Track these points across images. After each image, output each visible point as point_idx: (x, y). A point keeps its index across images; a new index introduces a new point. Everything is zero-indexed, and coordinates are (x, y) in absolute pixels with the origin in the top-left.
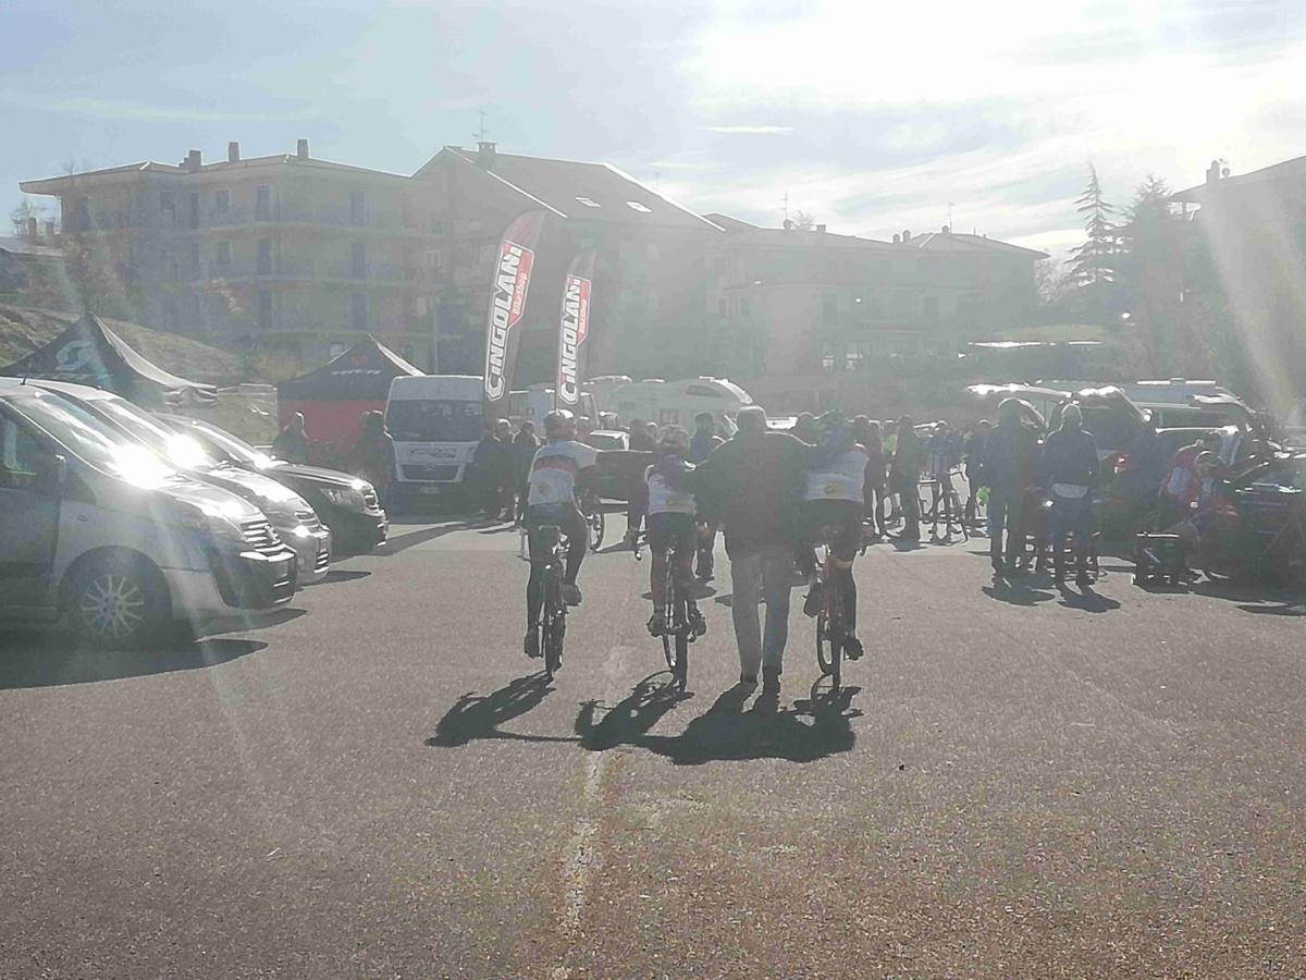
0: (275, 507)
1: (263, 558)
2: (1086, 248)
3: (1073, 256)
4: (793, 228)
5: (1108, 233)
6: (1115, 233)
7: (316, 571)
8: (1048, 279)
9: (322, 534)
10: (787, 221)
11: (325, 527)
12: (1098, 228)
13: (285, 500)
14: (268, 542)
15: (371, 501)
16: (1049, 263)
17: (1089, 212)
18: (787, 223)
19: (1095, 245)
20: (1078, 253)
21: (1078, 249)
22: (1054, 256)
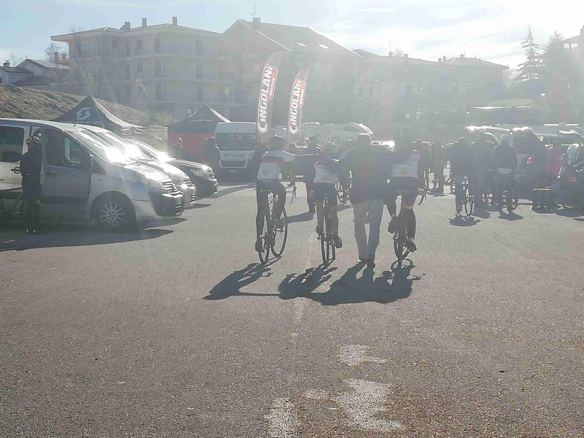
0: (174, 176)
1: (172, 196)
2: (526, 64)
3: (520, 68)
4: (393, 55)
5: (536, 57)
6: (539, 57)
7: (191, 203)
8: (509, 78)
9: (193, 188)
10: (391, 52)
11: (194, 185)
12: (531, 55)
13: (178, 174)
14: (173, 190)
15: (211, 175)
16: (509, 71)
17: (528, 48)
18: (391, 53)
19: (530, 63)
20: (522, 66)
21: (522, 64)
22: (511, 67)
